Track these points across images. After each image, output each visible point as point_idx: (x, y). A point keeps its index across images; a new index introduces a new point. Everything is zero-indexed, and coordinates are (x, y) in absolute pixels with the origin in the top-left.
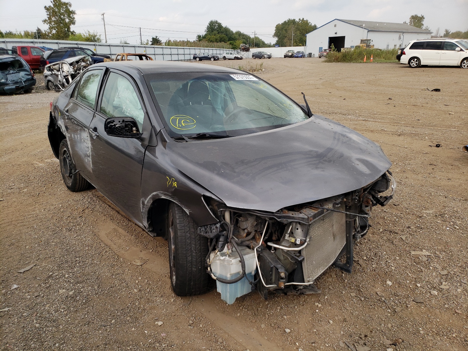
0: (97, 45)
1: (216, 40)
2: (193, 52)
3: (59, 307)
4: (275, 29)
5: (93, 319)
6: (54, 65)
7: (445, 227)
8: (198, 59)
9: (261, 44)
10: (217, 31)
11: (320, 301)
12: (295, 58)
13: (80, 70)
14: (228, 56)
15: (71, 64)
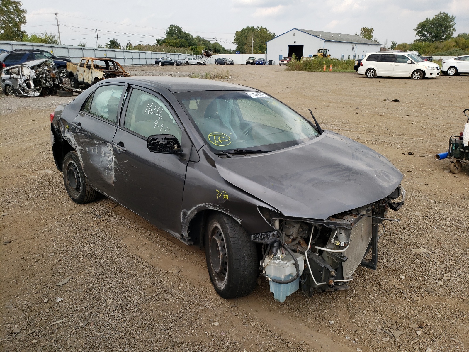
0: (54, 47)
1: (177, 44)
2: (154, 56)
3: (113, 316)
4: (235, 35)
5: (151, 324)
6: (12, 68)
7: (433, 227)
8: (160, 64)
9: (221, 50)
10: (177, 36)
11: (350, 296)
12: (256, 65)
13: (42, 74)
14: (190, 62)
15: (32, 68)
